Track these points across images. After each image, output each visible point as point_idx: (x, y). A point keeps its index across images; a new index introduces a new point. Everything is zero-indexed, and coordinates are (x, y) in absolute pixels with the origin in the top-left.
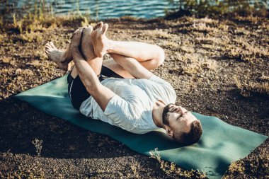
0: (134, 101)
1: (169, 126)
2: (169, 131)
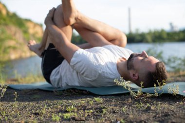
0: (100, 52)
1: (134, 69)
2: (134, 75)
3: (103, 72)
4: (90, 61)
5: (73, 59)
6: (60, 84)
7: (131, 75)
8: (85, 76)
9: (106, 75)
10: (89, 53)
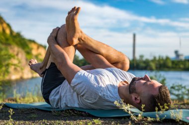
1: (136, 93)
2: (136, 99)
3: (104, 95)
4: (91, 83)
5: (74, 80)
6: (59, 105)
7: (133, 98)
8: (85, 99)
9: (106, 98)
10: (90, 75)
